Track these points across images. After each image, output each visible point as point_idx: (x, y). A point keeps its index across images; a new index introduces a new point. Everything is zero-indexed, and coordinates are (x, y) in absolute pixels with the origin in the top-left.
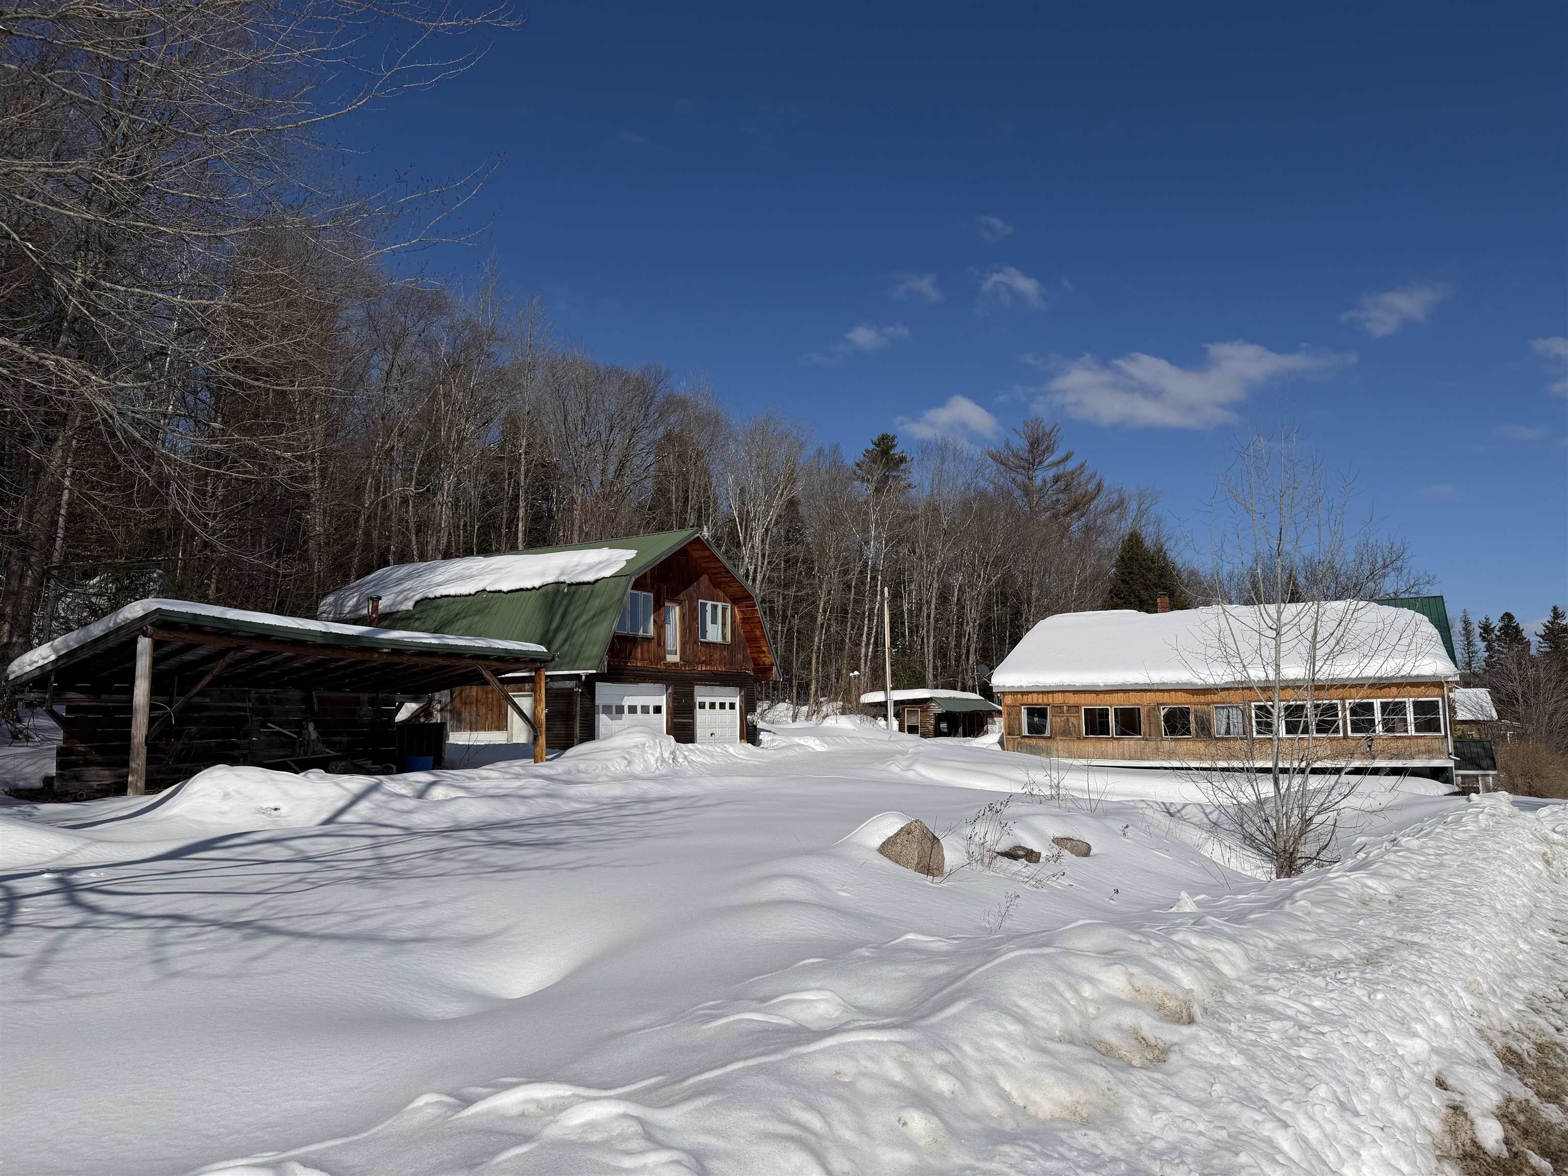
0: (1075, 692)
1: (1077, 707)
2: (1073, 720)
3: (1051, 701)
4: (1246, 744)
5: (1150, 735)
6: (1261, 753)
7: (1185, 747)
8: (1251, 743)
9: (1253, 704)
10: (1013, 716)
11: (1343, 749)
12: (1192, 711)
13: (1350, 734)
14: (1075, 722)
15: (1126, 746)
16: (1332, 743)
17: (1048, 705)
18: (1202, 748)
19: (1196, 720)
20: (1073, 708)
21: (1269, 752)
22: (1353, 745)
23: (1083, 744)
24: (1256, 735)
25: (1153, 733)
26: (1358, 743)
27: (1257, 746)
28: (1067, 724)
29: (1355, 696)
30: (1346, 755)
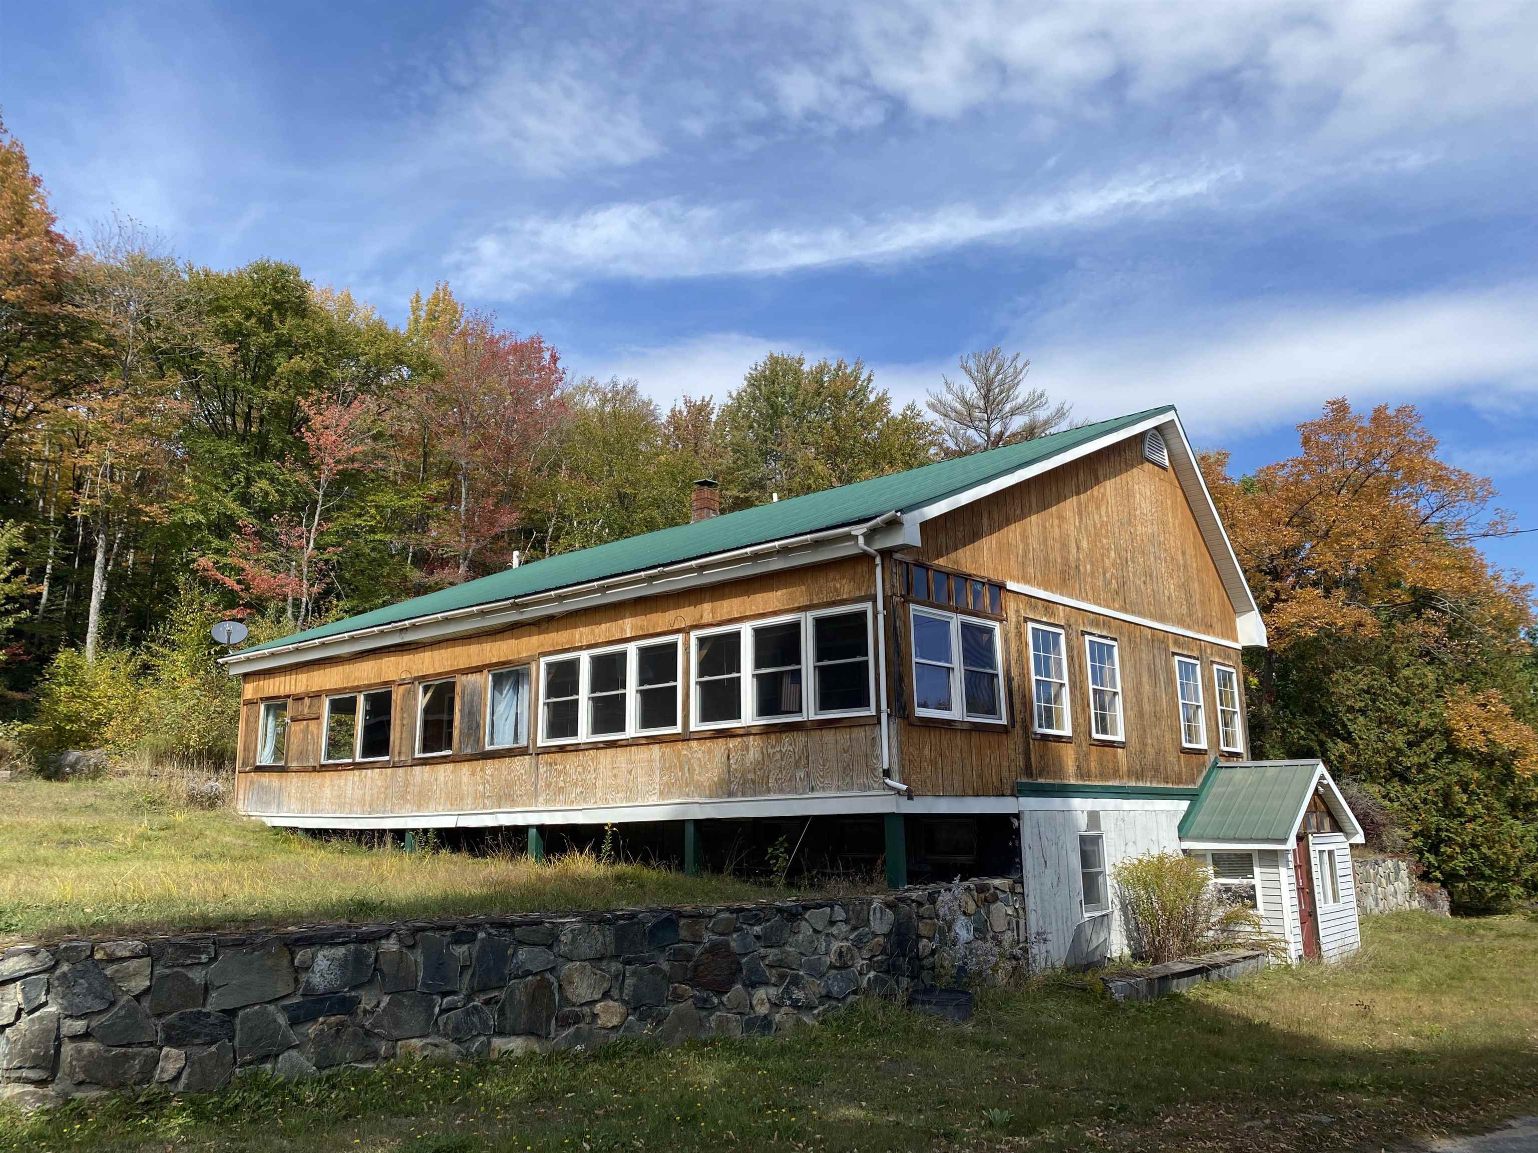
0: (319, 664)
1: (320, 696)
2: (314, 726)
3: (292, 689)
4: (527, 766)
5: (399, 753)
6: (548, 786)
7: (442, 778)
8: (534, 761)
9: (543, 661)
10: (252, 725)
11: (681, 769)
12: (458, 689)
13: (695, 725)
14: (315, 731)
15: (369, 782)
16: (663, 754)
17: (288, 696)
18: (465, 779)
19: (461, 711)
20: (315, 700)
21: (561, 784)
22: (700, 755)
23: (319, 781)
24: (542, 741)
25: (404, 749)
26: (710, 751)
27: (542, 770)
28: (305, 738)
29: (707, 618)
30: (687, 785)
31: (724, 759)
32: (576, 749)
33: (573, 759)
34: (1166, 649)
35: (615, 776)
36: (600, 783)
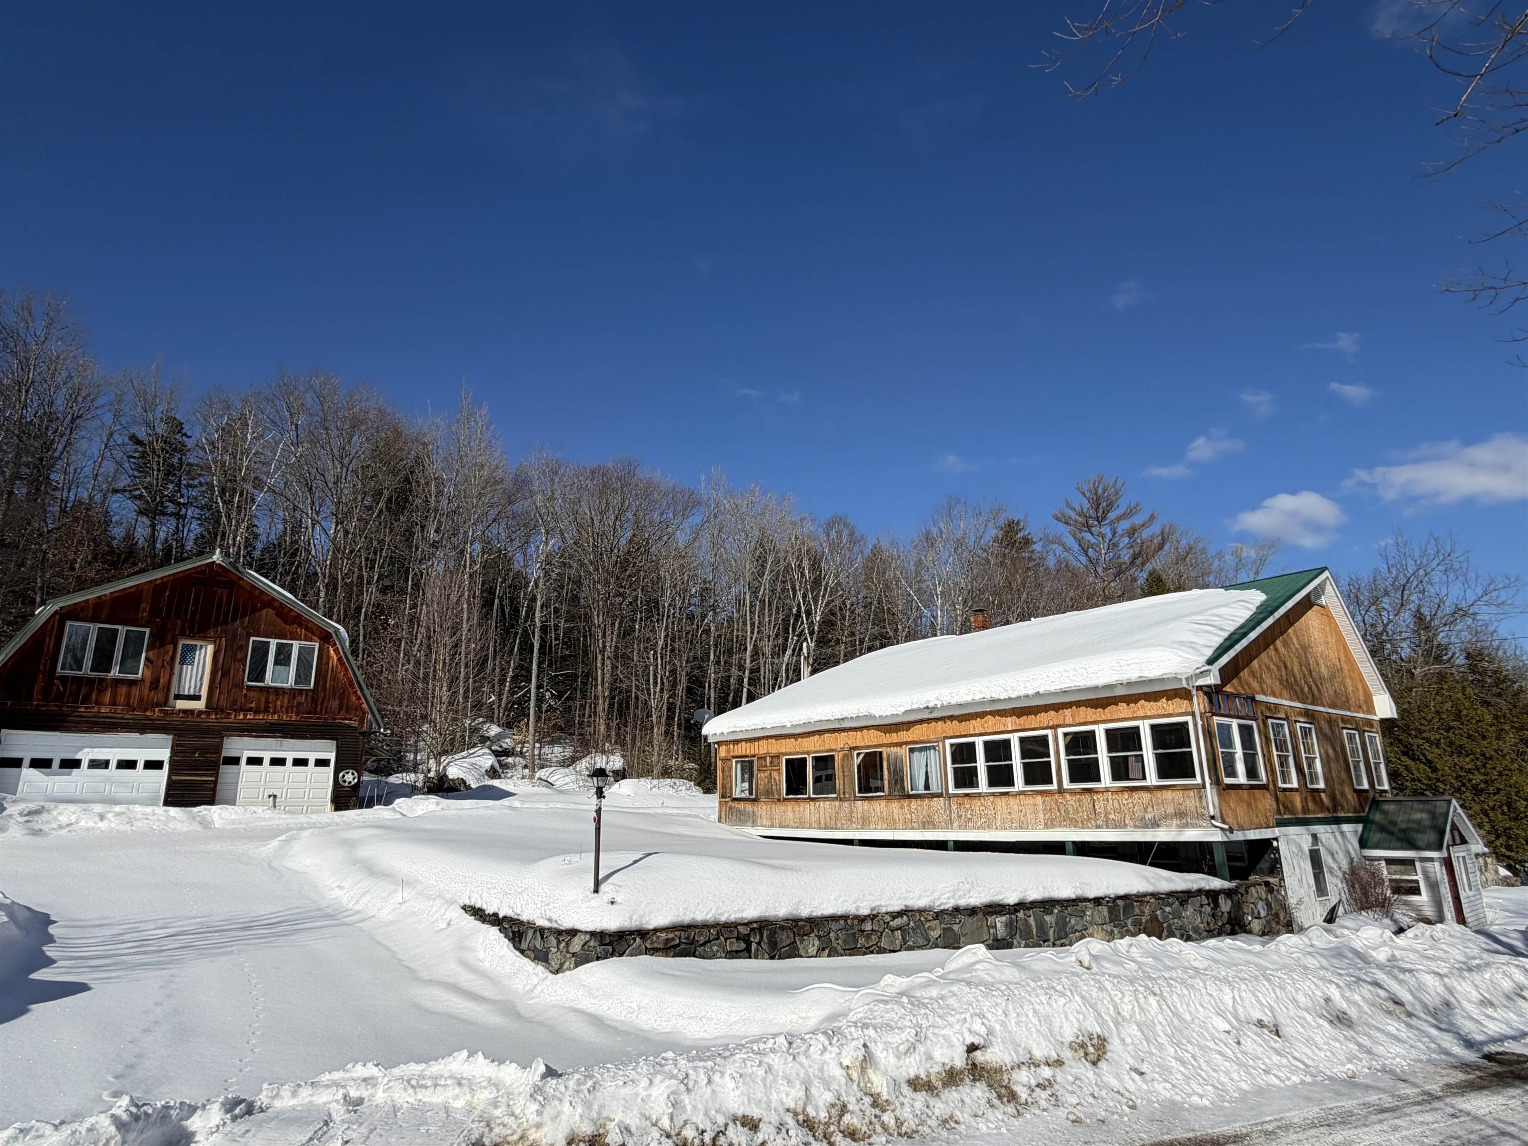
0: (778, 737)
1: (778, 756)
2: (775, 774)
3: (757, 752)
4: (942, 804)
5: (844, 793)
6: (960, 817)
7: (878, 810)
8: (947, 802)
9: (948, 742)
10: (727, 773)
11: (1059, 811)
12: (885, 756)
13: (1066, 784)
14: (777, 778)
15: (822, 810)
16: (1044, 801)
17: (754, 756)
18: (895, 811)
19: (889, 769)
20: (775, 759)
21: (969, 816)
22: (1072, 802)
23: (783, 808)
24: (952, 790)
25: (846, 790)
26: (1080, 801)
27: (954, 807)
28: (770, 782)
29: (1069, 720)
30: (1065, 820)
31: (1091, 806)
32: (979, 795)
33: (977, 803)
34: (1338, 726)
35: (1010, 813)
36: (998, 817)
